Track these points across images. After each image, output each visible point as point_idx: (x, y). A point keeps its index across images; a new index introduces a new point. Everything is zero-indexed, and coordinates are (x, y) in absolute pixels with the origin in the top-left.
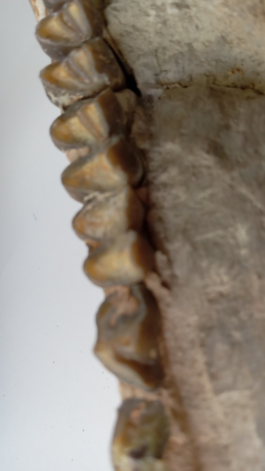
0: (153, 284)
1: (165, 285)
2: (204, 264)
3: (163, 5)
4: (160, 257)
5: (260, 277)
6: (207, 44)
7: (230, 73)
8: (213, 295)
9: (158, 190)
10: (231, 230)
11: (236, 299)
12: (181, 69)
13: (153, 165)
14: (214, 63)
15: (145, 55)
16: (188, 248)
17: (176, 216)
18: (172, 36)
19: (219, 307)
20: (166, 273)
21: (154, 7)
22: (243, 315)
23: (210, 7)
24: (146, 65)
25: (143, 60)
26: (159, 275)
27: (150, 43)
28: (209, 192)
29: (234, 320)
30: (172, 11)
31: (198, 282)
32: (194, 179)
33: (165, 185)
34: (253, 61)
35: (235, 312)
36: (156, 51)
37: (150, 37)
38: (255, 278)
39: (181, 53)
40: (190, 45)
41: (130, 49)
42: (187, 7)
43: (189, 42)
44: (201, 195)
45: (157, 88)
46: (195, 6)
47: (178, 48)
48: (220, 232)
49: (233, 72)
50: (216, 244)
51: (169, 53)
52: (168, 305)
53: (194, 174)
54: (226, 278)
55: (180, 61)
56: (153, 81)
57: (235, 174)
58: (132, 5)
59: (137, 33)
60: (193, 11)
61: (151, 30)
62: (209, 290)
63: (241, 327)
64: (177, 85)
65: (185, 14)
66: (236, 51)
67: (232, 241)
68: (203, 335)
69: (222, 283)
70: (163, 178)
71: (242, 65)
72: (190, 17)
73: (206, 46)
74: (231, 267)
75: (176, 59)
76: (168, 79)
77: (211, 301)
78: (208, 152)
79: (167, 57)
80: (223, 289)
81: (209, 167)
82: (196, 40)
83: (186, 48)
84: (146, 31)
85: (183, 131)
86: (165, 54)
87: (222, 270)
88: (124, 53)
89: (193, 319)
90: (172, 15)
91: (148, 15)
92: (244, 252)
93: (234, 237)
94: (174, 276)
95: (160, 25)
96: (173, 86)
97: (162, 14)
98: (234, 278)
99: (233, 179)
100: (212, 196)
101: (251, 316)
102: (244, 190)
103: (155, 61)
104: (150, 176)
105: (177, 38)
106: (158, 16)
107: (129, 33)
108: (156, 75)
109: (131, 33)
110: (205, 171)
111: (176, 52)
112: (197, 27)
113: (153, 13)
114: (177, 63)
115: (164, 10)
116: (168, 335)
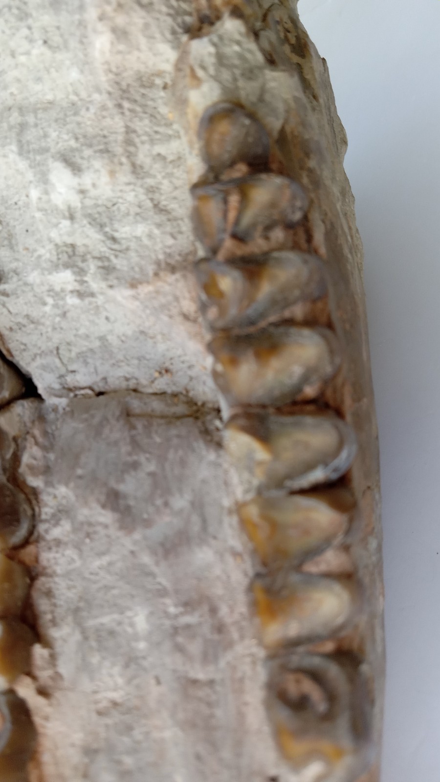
0: (26, 690)
1: (43, 692)
2: (95, 659)
3: (63, 290)
4: (39, 652)
5: (158, 682)
6: (123, 338)
7: (157, 375)
8: (104, 704)
9: (50, 549)
10: (129, 614)
11: (129, 711)
12: (92, 370)
13: (46, 512)
14: (136, 362)
15: (43, 354)
16: (77, 636)
17: (69, 588)
18: (77, 330)
19: (109, 721)
20: (44, 675)
21: (51, 293)
22: (137, 734)
23: (119, 298)
24: (44, 368)
25: (39, 361)
26: (34, 678)
27: (49, 339)
28: (105, 560)
29: (126, 739)
30: (72, 301)
31: (86, 685)
32: (87, 541)
33: (58, 543)
34: (183, 362)
35: (129, 729)
36: (58, 349)
37: (47, 332)
38: (153, 682)
39: (91, 350)
40: (102, 339)
41: (22, 347)
42: (92, 295)
43: (102, 334)
44: (97, 563)
45: (60, 396)
46: (102, 293)
47: (87, 344)
48: (116, 616)
49: (160, 373)
50: (112, 633)
51: (75, 351)
52: (46, 718)
53: (88, 535)
54: (120, 681)
55: (90, 360)
56: (57, 386)
57: (137, 536)
58: (25, 288)
59: (32, 326)
60: (100, 300)
61: (48, 323)
62: (99, 696)
63: (134, 751)
64: (89, 392)
65: (90, 303)
66: (161, 347)
67: (129, 630)
68: (86, 760)
69: (115, 689)
70: (56, 532)
71: (172, 364)
72: (97, 307)
73: (123, 341)
74: (127, 666)
75: (83, 357)
76: (77, 381)
77: (100, 713)
78: (104, 506)
79: (73, 354)
80: (116, 696)
81: (106, 526)
82: (111, 332)
83: (97, 343)
84: (43, 324)
85: (79, 472)
86: (70, 351)
87: (116, 670)
88: (14, 353)
89: (78, 737)
90: (73, 306)
91: (45, 304)
92: (142, 645)
93: (132, 625)
94: (58, 676)
95: (58, 319)
96: (82, 392)
97: (61, 303)
98: (129, 681)
99: (135, 543)
100: (110, 564)
101: (147, 734)
102: (146, 559)
103: (57, 361)
104: (41, 528)
105: (82, 331)
106: (55, 306)
107: (21, 326)
108: (61, 377)
109: (24, 326)
110: (102, 531)
111: (84, 349)
112: (107, 318)
113: (50, 301)
114: (86, 363)
115: (63, 299)
116: (46, 758)
